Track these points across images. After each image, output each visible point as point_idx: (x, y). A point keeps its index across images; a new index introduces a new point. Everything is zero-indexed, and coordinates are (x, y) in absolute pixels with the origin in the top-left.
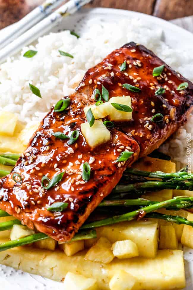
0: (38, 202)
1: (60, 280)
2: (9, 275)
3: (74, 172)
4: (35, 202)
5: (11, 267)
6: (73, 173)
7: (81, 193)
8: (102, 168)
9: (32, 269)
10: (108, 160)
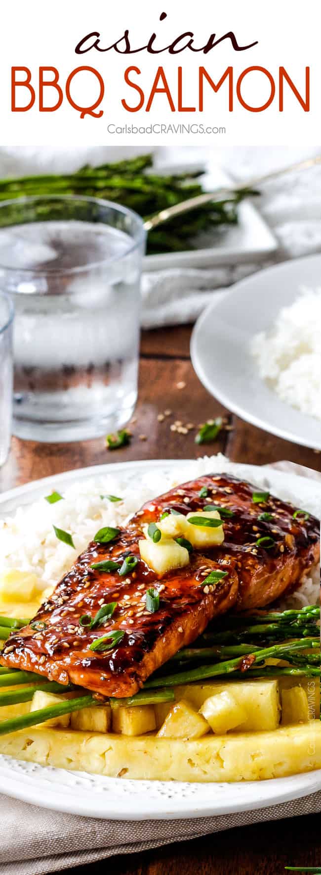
0: (75, 643)
1: (116, 775)
2: (31, 770)
3: (132, 604)
4: (70, 643)
5: (34, 762)
6: (131, 606)
7: (144, 625)
8: (179, 595)
9: (70, 761)
10: (187, 587)
